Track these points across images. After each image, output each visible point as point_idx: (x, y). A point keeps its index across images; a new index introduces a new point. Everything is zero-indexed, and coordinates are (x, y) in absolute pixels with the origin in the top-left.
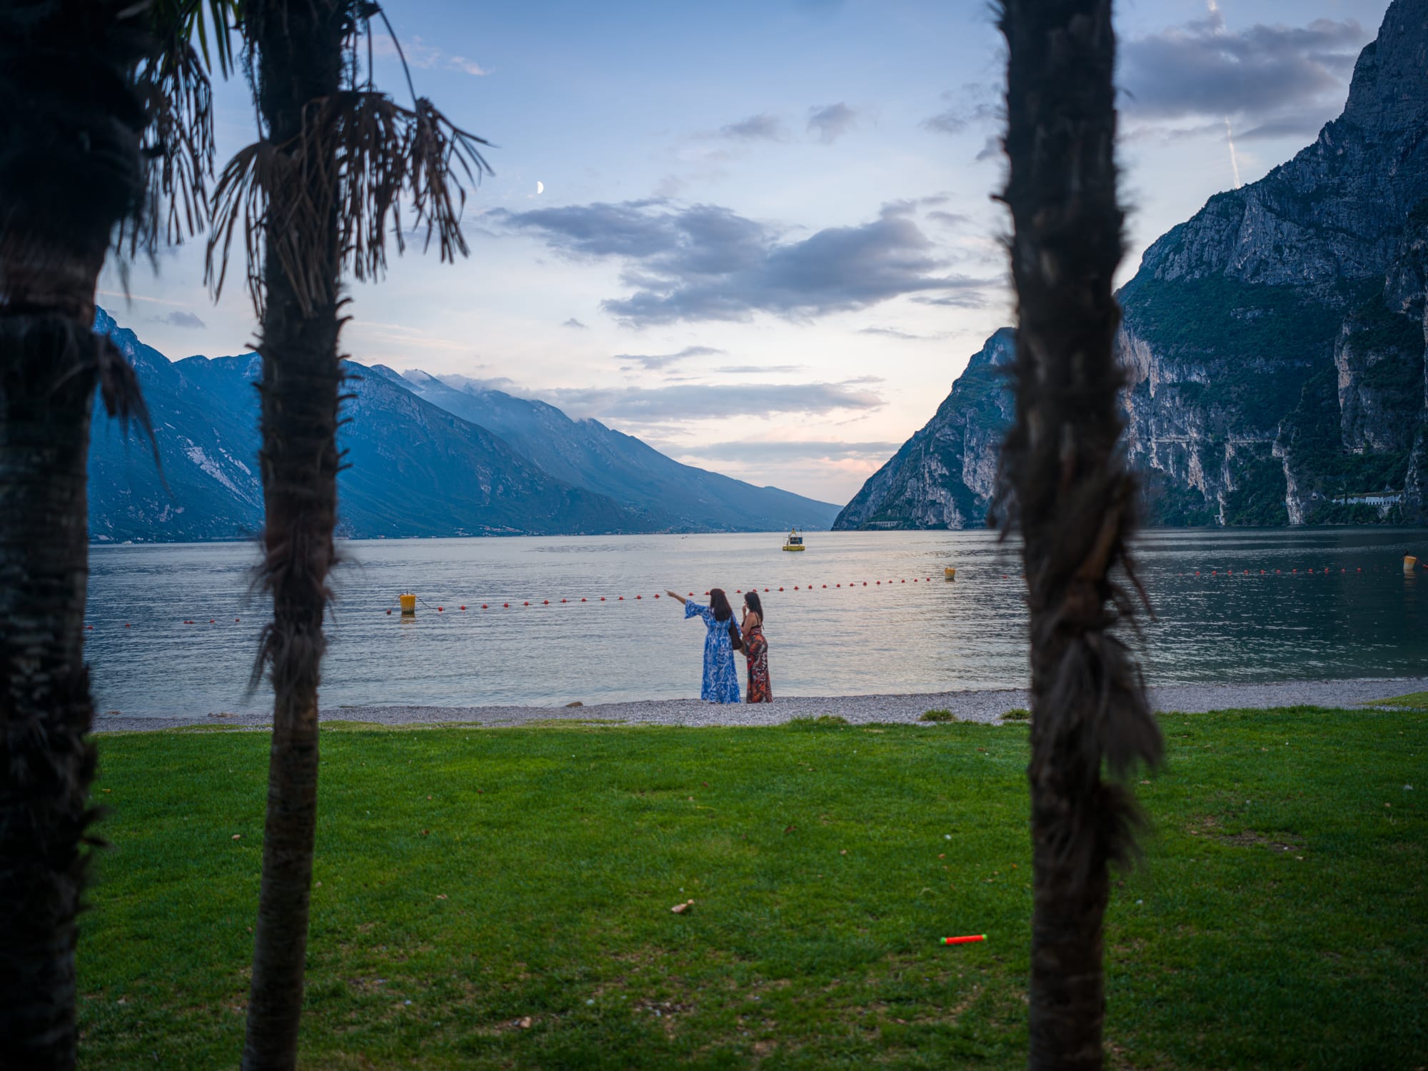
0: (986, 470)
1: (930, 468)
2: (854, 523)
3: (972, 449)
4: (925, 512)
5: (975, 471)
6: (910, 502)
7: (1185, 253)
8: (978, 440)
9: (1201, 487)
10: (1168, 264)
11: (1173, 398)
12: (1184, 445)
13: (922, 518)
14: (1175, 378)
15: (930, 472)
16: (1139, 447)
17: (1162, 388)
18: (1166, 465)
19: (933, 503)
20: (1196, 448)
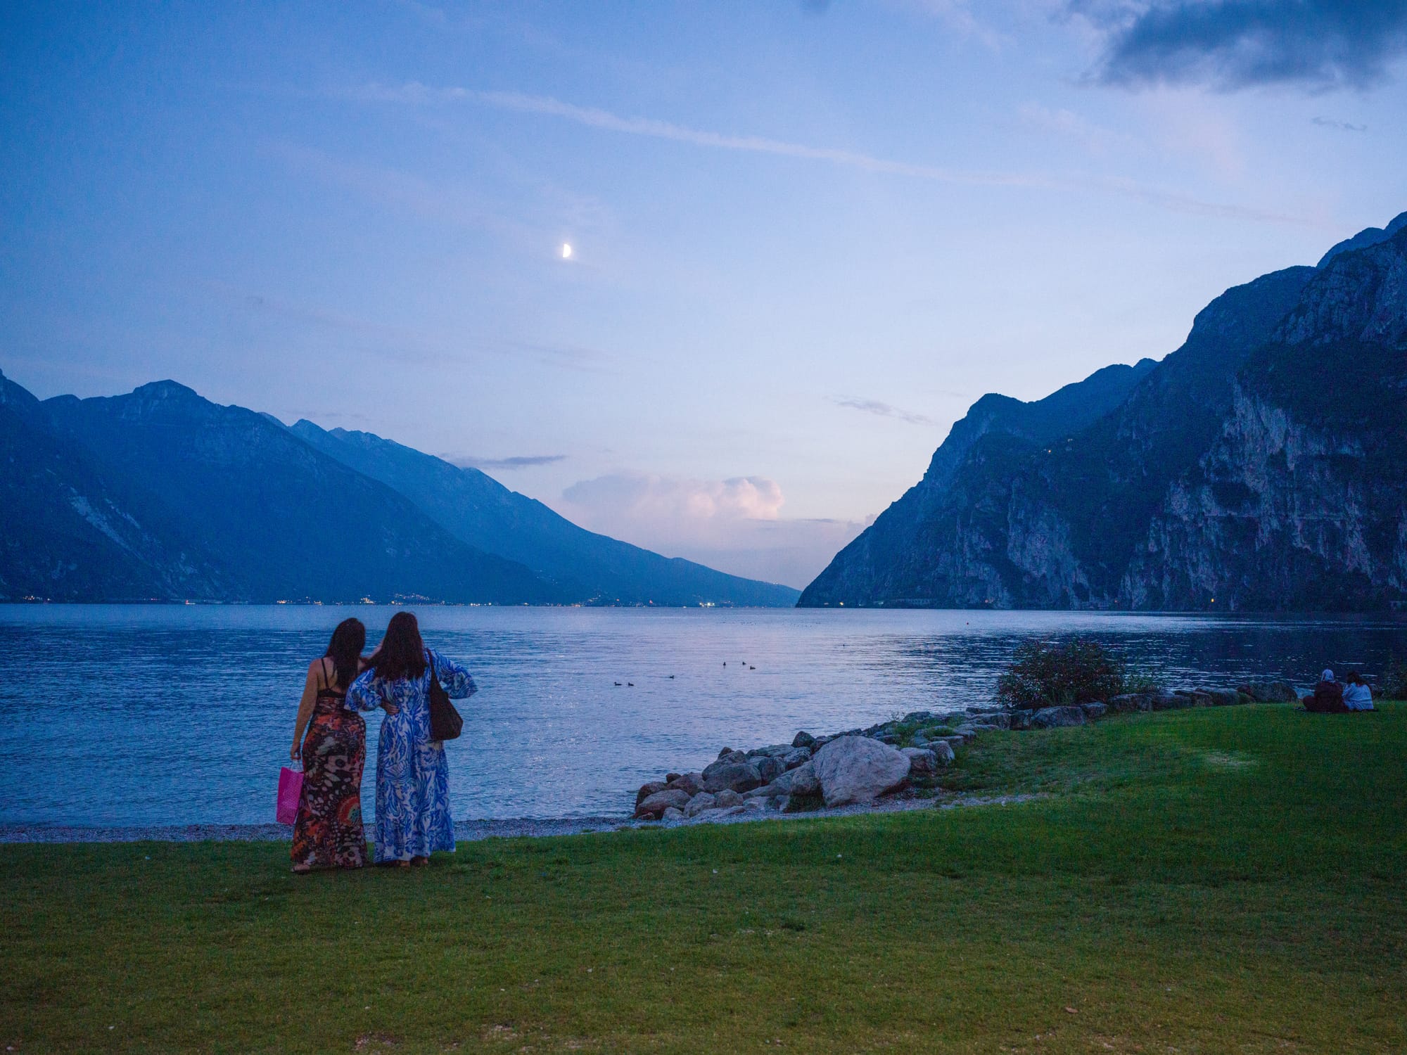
0: (1039, 545)
1: (970, 542)
2: (827, 600)
3: (1020, 522)
4: (966, 590)
5: (1023, 546)
6: (943, 578)
7: (1311, 316)
8: (1026, 513)
9: (1367, 569)
10: (1289, 326)
11: (1322, 472)
12: (1338, 524)
13: (963, 595)
14: (1322, 448)
15: (971, 546)
16: (1275, 524)
17: (1305, 462)
18: (1315, 545)
19: (975, 580)
20: (1359, 527)
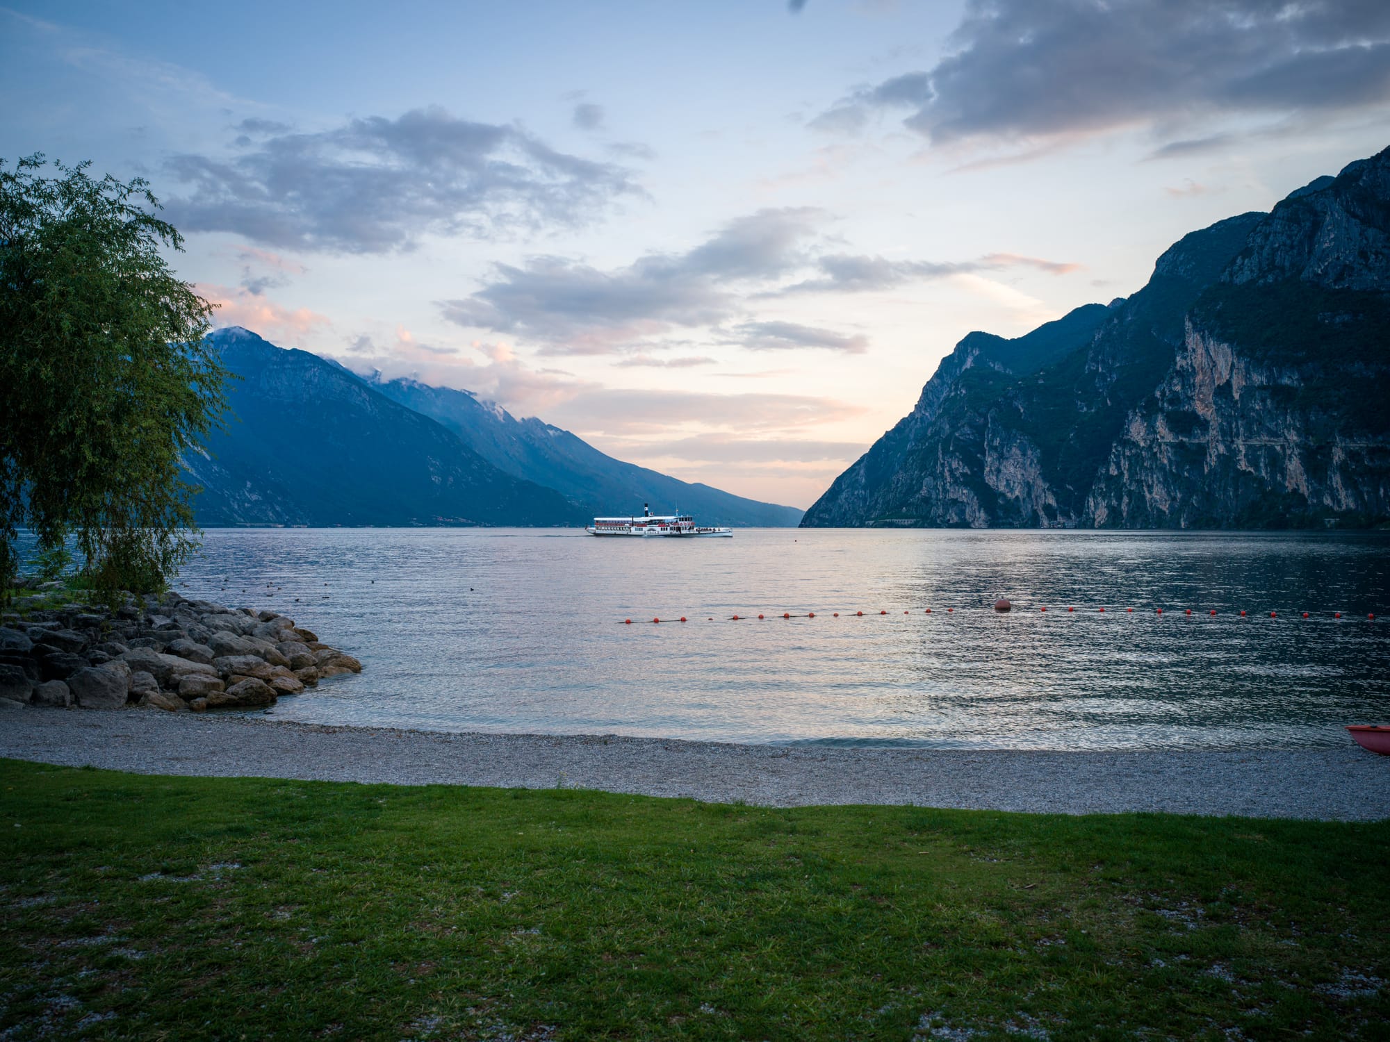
0: (1012, 469)
1: (950, 467)
2: (826, 520)
3: (995, 449)
4: (946, 510)
5: (999, 471)
6: (926, 500)
7: (1255, 258)
8: (1001, 440)
9: (1304, 489)
10: (1236, 268)
11: (1263, 400)
12: (1278, 448)
13: (944, 516)
14: (1265, 380)
15: (951, 471)
16: (1221, 449)
17: (1248, 391)
18: (1257, 468)
19: (955, 501)
20: (1297, 451)
